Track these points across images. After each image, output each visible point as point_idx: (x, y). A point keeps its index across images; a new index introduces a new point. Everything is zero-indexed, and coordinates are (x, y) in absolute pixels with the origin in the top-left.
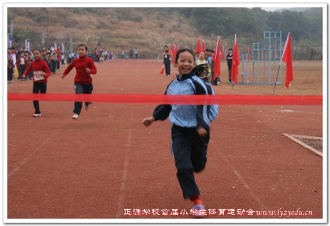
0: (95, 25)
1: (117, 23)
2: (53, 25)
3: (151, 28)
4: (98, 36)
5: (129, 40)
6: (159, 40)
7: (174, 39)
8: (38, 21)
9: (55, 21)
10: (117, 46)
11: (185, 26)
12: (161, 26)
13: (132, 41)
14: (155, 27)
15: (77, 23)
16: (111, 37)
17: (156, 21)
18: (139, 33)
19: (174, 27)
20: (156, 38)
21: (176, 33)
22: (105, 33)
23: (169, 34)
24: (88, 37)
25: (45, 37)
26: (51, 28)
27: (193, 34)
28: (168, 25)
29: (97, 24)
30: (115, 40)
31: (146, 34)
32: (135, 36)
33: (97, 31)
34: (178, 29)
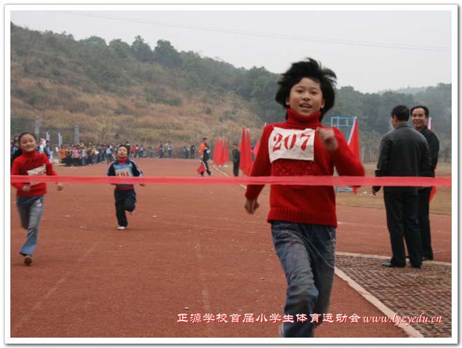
0: (112, 110)
1: (144, 107)
2: (53, 109)
3: (193, 115)
4: (117, 125)
5: (161, 131)
6: (204, 131)
7: (226, 131)
8: (32, 102)
9: (56, 103)
10: (143, 140)
11: (244, 112)
12: (209, 112)
13: (165, 133)
14: (200, 113)
15: (88, 106)
16: (137, 126)
17: (201, 104)
18: (176, 121)
19: (226, 113)
20: (199, 128)
21: (229, 122)
22: (127, 121)
23: (220, 123)
24: (101, 126)
25: (41, 125)
26: (50, 112)
27: (254, 124)
28: (218, 111)
29: (116, 107)
30: (142, 130)
31: (186, 122)
32: (170, 125)
33: (115, 118)
34: (233, 116)
